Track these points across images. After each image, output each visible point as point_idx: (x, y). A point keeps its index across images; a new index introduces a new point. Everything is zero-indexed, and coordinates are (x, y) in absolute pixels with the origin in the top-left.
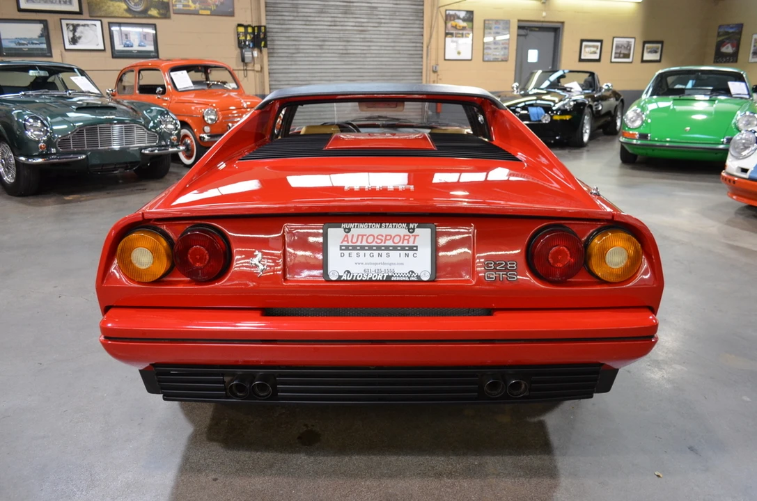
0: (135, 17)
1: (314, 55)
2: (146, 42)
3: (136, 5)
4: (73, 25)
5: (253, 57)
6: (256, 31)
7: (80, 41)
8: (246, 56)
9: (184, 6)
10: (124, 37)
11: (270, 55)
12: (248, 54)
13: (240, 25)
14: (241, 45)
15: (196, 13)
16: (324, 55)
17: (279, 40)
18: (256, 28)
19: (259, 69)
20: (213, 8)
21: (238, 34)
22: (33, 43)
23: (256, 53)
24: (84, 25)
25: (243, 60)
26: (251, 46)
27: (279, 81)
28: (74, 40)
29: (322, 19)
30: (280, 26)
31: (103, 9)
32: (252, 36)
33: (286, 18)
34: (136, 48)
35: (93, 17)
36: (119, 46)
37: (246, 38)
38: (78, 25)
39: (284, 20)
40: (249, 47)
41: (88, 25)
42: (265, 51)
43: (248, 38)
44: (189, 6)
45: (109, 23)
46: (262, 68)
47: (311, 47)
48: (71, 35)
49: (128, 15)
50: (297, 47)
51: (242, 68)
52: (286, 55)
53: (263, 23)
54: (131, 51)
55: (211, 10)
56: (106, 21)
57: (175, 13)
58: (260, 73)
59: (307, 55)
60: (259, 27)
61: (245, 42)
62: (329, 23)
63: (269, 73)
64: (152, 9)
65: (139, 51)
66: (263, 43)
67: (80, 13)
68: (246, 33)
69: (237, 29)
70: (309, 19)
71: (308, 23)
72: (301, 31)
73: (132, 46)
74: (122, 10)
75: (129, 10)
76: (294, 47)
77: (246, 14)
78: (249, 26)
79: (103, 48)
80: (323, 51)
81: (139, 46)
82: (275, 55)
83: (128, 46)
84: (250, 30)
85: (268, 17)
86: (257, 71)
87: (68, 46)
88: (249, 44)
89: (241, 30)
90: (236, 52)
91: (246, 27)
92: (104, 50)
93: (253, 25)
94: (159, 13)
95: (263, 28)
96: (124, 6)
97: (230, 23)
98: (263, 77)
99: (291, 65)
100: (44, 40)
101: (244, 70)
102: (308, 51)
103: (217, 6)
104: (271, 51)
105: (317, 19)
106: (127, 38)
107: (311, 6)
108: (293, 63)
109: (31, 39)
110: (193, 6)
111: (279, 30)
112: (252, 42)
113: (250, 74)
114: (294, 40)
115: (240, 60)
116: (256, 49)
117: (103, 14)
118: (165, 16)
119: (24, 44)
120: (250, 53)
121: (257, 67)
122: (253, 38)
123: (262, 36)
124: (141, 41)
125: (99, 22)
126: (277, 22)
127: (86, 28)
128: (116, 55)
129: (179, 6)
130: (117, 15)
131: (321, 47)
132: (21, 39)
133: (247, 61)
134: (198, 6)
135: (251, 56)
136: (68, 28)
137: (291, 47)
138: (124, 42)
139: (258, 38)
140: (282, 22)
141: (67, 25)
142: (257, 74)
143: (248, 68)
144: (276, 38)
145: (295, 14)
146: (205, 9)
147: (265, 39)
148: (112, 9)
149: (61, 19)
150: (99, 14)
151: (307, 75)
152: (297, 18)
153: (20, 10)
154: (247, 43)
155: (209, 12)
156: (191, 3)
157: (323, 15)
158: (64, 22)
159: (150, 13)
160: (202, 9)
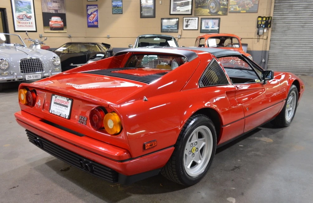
0: (212, 15)
1: (298, 31)
2: (215, 26)
3: (213, 10)
4: (187, 19)
5: (263, 32)
6: (267, 20)
7: (189, 26)
8: (260, 32)
9: (234, 9)
10: (206, 24)
11: (272, 31)
12: (261, 31)
13: (259, 17)
14: (259, 26)
15: (239, 12)
16: (304, 31)
17: (279, 24)
18: (267, 18)
19: (266, 38)
20: (247, 9)
21: (258, 21)
22: (172, 27)
23: (265, 30)
25: (258, 34)
26: (264, 26)
27: (275, 44)
28: (187, 26)
29: (306, 12)
30: (280, 17)
31: (200, 12)
32: (265, 22)
33: (285, 12)
34: (210, 28)
35: (195, 16)
36: (203, 28)
37: (262, 22)
38: (189, 20)
39: (284, 13)
40: (263, 28)
41: (193, 19)
42: (270, 29)
43: (263, 23)
44: (236, 9)
45: (201, 18)
46: (267, 37)
47: (297, 27)
48: (186, 24)
49: (209, 15)
50: (289, 27)
51: (257, 37)
52: (282, 31)
53: (272, 15)
54: (208, 30)
55: (246, 10)
56: (200, 17)
57: (229, 13)
58: (266, 40)
59: (293, 31)
60: (269, 18)
61: (260, 25)
62: (310, 14)
63: (271, 40)
64: (220, 11)
65: (211, 30)
66: (269, 25)
67: (191, 14)
68: (262, 21)
69: (258, 19)
70: (298, 12)
71: (297, 14)
72: (292, 18)
73: (209, 28)
74: (207, 13)
75: (210, 12)
76: (287, 27)
77: (263, 12)
78: (264, 17)
79: (197, 29)
80: (304, 29)
81: (212, 28)
82: (275, 31)
83: (207, 28)
84: (264, 19)
85: (275, 12)
86: (265, 39)
87: (185, 28)
88: (263, 26)
89: (260, 19)
90: (255, 30)
91: (262, 18)
92: (198, 29)
93: (266, 17)
94: (222, 13)
95: (270, 18)
96: (208, 11)
97: (256, 15)
98: (267, 42)
99: (284, 36)
100: (176, 26)
101: (257, 38)
102: (294, 29)
103: (250, 8)
104: (274, 29)
105: (303, 12)
106: (207, 24)
107: (301, 5)
108: (285, 35)
109: (172, 25)
110: (238, 9)
111: (280, 19)
112: (264, 25)
113: (261, 40)
114: (287, 24)
115: (257, 33)
116: (266, 28)
117: (199, 14)
118: (225, 14)
119: (169, 28)
120: (262, 30)
121: (265, 37)
122: (266, 23)
123: (269, 22)
124: (213, 26)
125: (197, 18)
126: (279, 14)
127: (192, 20)
128: (202, 31)
129: (232, 9)
130: (205, 15)
131: (303, 27)
132: (169, 26)
133: (260, 34)
134: (240, 9)
135: (262, 32)
136: (185, 21)
137: (285, 27)
138: (206, 26)
139: (267, 23)
140: (282, 14)
141: (185, 19)
142: (265, 40)
143: (260, 38)
144: (277, 23)
145: (290, 10)
146: (244, 10)
147: (270, 23)
148: (203, 12)
149: (183, 17)
150: (198, 15)
151: (292, 41)
152: (291, 12)
153: (170, 14)
154: (262, 25)
155: (245, 11)
156: (237, 8)
157: (307, 10)
158: (184, 18)
159: (218, 13)
160: (242, 10)
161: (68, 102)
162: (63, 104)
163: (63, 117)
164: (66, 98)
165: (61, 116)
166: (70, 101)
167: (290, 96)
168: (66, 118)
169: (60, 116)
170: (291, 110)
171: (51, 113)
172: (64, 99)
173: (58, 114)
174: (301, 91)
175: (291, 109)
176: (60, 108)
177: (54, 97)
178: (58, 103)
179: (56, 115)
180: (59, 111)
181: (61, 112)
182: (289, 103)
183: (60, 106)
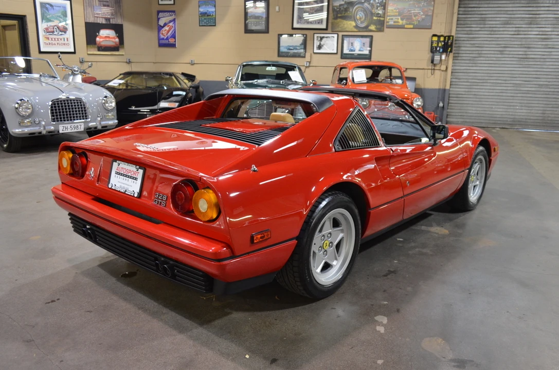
0: (359, 31)
1: (494, 59)
2: (364, 48)
3: (361, 23)
4: (320, 37)
5: (441, 60)
6: (447, 40)
7: (323, 47)
8: (435, 58)
9: (394, 22)
10: (350, 44)
11: (455, 58)
12: (437, 58)
13: (434, 35)
14: (433, 50)
15: (402, 27)
16: (504, 59)
17: (466, 48)
18: (447, 38)
19: (445, 69)
20: (416, 23)
21: (432, 42)
22: (296, 49)
23: (444, 57)
24: (327, 37)
25: (432, 62)
26: (441, 50)
27: (460, 79)
28: (320, 47)
29: (507, 29)
30: (467, 36)
31: (341, 26)
32: (443, 43)
33: (473, 29)
34: (357, 52)
35: (333, 32)
36: (346, 51)
37: (438, 44)
38: (323, 37)
39: (472, 31)
40: (439, 52)
41: (329, 37)
42: (451, 55)
43: (440, 45)
44: (398, 22)
45: (343, 35)
46: (447, 68)
47: (493, 52)
48: (318, 44)
49: (355, 30)
50: (480, 52)
51: (430, 68)
52: (469, 58)
53: (453, 34)
54: (353, 54)
55: (413, 24)
56: (341, 34)
57: (387, 28)
58: (445, 73)
59: (487, 59)
60: (449, 37)
61: (436, 48)
62: (512, 33)
63: (452, 72)
64: (372, 25)
65: (359, 55)
66: (450, 49)
67: (326, 29)
68: (439, 41)
69: (432, 38)
70: (494, 29)
71: (492, 33)
72: (485, 39)
73: (354, 51)
74: (352, 27)
75: (356, 27)
76: (477, 52)
77: (440, 28)
78: (442, 36)
79: (336, 52)
80: (503, 56)
81: (359, 51)
82: (459, 58)
83: (352, 51)
84: (442, 39)
85: (458, 29)
86: (442, 71)
87: (316, 51)
88: (440, 50)
89: (435, 39)
90: (428, 55)
91: (439, 37)
92: (337, 53)
93: (445, 35)
94: (376, 28)
95: (451, 37)
96: (354, 24)
97: (429, 33)
98: (446, 75)
99: (472, 66)
100: (303, 46)
101: (432, 69)
102: (489, 56)
103: (419, 21)
104: (457, 55)
105: (501, 29)
106: (352, 45)
107: (498, 19)
108: (474, 65)
109: (296, 46)
110: (401, 22)
111: (466, 39)
112: (442, 48)
113: (437, 72)
114: (478, 47)
115: (430, 61)
116: (445, 54)
117: (340, 29)
118: (380, 30)
119: (291, 49)
120: (439, 56)
121: (443, 68)
122: (444, 45)
123: (449, 44)
124: (361, 48)
125: (336, 35)
126: (465, 32)
127: (328, 39)
128: (344, 56)
129: (391, 23)
130: (348, 30)
131: (501, 52)
132: (290, 46)
133: (435, 63)
134: (404, 22)
135: (439, 59)
136: (317, 39)
137: (474, 52)
138: (350, 48)
139: (446, 45)
140: (469, 32)
141: (317, 37)
142: (443, 73)
143: (436, 68)
144: (462, 45)
145: (482, 26)
146: (410, 24)
147: (451, 46)
148: (346, 26)
149: (314, 34)
150: (337, 30)
151: (486, 75)
152: (483, 29)
153: (293, 29)
154: (438, 49)
155: (412, 26)
156: (400, 20)
157: (508, 26)
158: (316, 35)
159: (370, 28)
160: (407, 24)
161: (138, 173)
162: (129, 174)
163: (130, 194)
164: (135, 166)
165: (126, 193)
166: (141, 171)
167: (476, 163)
168: (134, 196)
169: (124, 193)
170: (477, 185)
171: (111, 188)
172: (132, 168)
173: (122, 191)
174: (492, 156)
175: (478, 183)
176: (124, 182)
177: (115, 164)
178: (122, 173)
179: (119, 191)
180: (123, 185)
181: (126, 186)
182: (475, 174)
183: (125, 178)
